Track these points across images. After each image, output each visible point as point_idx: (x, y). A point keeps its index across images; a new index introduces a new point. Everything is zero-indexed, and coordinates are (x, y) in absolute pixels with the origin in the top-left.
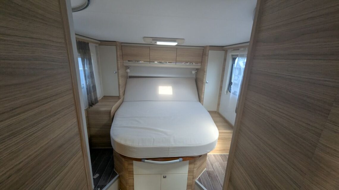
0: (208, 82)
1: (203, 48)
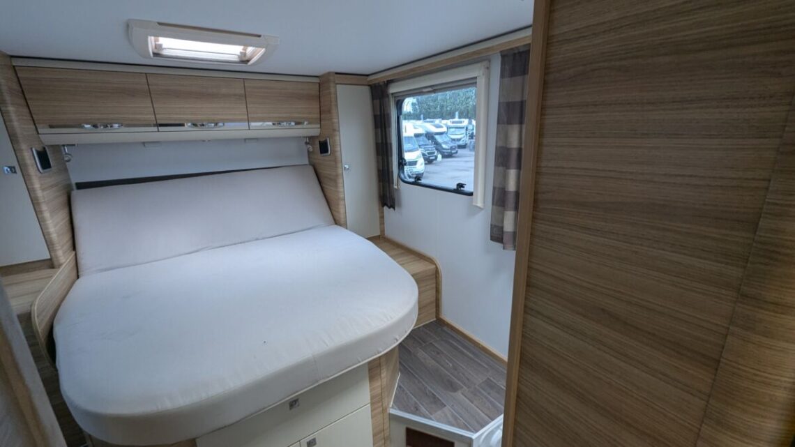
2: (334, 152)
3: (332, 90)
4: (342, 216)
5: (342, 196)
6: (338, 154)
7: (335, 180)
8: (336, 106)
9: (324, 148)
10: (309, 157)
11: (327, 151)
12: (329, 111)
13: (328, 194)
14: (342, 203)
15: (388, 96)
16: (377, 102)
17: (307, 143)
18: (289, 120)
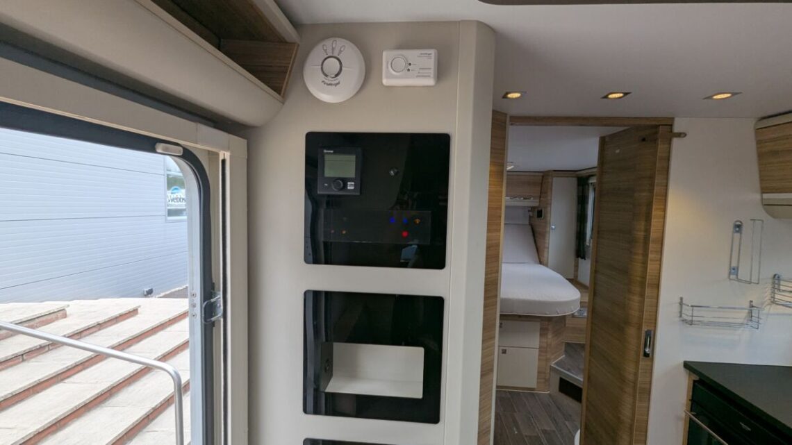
0: (553, 227)
1: (542, 174)
2: (545, 217)
3: (550, 180)
4: (545, 259)
5: (547, 245)
6: (548, 218)
7: (544, 235)
8: (551, 189)
9: (540, 214)
10: (530, 220)
11: (541, 216)
12: (546, 193)
13: (539, 245)
14: (546, 250)
15: (588, 185)
16: (581, 188)
17: (529, 211)
18: (520, 196)
